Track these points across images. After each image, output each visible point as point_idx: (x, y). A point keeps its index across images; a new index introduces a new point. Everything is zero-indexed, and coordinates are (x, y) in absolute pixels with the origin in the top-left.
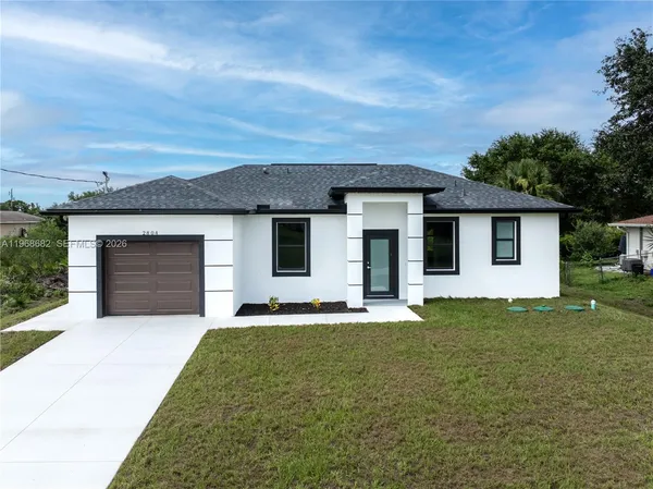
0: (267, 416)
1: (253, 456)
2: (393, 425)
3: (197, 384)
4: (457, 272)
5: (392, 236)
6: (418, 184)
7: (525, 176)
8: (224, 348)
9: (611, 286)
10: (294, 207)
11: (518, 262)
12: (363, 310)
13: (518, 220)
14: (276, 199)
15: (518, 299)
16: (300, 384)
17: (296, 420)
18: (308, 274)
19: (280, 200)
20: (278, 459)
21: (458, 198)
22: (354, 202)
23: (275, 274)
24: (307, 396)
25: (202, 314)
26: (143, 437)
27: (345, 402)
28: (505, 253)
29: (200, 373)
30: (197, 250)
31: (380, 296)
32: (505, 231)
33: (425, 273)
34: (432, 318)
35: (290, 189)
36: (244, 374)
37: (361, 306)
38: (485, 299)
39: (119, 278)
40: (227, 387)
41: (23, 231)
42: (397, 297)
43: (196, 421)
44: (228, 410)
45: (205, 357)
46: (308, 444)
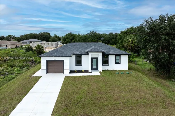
0: (75, 91)
1: (73, 96)
2: (91, 92)
3: (65, 86)
4: (109, 65)
5: (97, 59)
6: (101, 51)
7: (131, 39)
8: (68, 80)
9: (144, 65)
10: (79, 54)
11: (120, 63)
12: (91, 72)
13: (120, 56)
14: (76, 52)
15: (120, 70)
16: (80, 86)
17: (79, 91)
18: (82, 65)
19: (77, 52)
20: (77, 96)
21: (109, 51)
22: (90, 54)
23: (76, 65)
24: (80, 88)
25: (64, 73)
26: (59, 93)
27: (86, 89)
28: (118, 62)
29: (65, 84)
30: (63, 62)
31: (95, 69)
32: (118, 58)
33: (103, 65)
34: (102, 75)
35: (79, 50)
36: (72, 84)
37: (91, 71)
38: (114, 70)
39: (49, 67)
40: (69, 86)
41: (17, 46)
42: (98, 69)
43: (66, 91)
44: (70, 90)
45: (66, 81)
46: (80, 94)
